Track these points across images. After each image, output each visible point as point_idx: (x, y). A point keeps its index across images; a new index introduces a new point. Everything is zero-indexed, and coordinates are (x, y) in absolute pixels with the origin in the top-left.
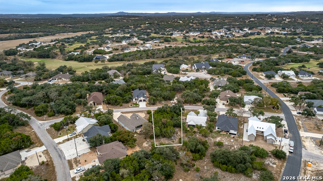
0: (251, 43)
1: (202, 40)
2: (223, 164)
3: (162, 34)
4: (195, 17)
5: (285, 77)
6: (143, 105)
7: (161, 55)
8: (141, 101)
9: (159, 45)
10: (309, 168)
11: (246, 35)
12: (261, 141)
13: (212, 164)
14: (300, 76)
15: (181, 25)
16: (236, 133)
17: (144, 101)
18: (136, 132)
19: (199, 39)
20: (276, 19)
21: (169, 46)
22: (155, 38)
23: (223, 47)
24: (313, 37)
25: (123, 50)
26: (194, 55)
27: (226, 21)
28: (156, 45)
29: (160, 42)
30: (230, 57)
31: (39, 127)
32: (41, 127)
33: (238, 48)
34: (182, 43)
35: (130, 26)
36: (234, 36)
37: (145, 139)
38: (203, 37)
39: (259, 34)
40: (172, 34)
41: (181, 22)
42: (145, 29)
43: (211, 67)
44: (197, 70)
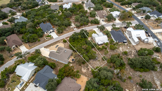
6: (54, 35)
8: (51, 32)
12: (141, 43)
16: (126, 41)
17: (53, 31)
18: (69, 62)
37: (80, 65)
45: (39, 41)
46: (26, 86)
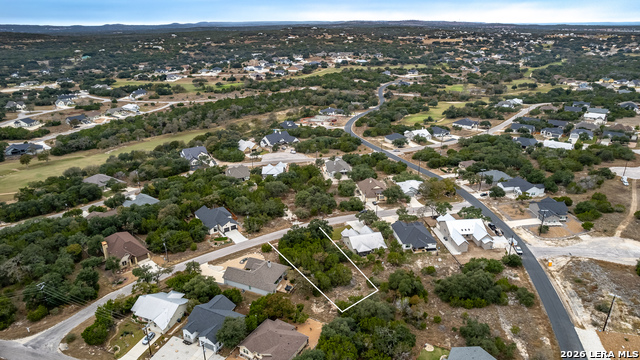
0: (324, 85)
1: (235, 84)
2: (465, 299)
3: (140, 78)
4: (178, 36)
5: (419, 140)
6: (237, 237)
7: (175, 125)
8: (227, 230)
9: (153, 104)
10: (551, 268)
11: (307, 70)
12: (475, 249)
13: (445, 305)
14: (436, 135)
15: (163, 56)
16: (434, 246)
17: (234, 228)
18: (279, 293)
19: (227, 85)
20: (330, 37)
21: (179, 105)
22: (135, 89)
23: (281, 96)
24: (405, 67)
25: (75, 123)
26: (237, 118)
27: (246, 42)
28: (146, 105)
29: (151, 98)
30: (308, 115)
31: (33, 354)
32: (38, 351)
33: (309, 97)
34: (198, 94)
35: (40, 63)
36: (287, 72)
37: (307, 299)
38: (233, 79)
39: (325, 66)
40: (164, 77)
41: (160, 48)
42: (87, 68)
43: (296, 140)
44: (275, 149)
45: (194, 249)
46: (161, 342)
